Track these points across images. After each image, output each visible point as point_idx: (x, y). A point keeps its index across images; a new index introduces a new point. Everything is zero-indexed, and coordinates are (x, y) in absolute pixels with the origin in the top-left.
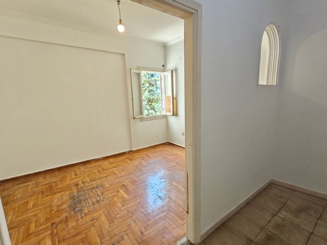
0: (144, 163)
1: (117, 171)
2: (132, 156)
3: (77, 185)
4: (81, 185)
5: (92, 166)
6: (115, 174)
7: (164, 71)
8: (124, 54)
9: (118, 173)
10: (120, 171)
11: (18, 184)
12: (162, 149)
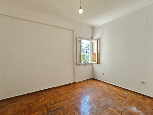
0: (84, 91)
1: (69, 96)
2: (75, 86)
3: (46, 106)
4: (49, 106)
5: (54, 91)
6: (69, 98)
7: (92, 40)
8: (73, 31)
9: (71, 98)
10: (71, 96)
11: (10, 103)
12: (91, 82)
